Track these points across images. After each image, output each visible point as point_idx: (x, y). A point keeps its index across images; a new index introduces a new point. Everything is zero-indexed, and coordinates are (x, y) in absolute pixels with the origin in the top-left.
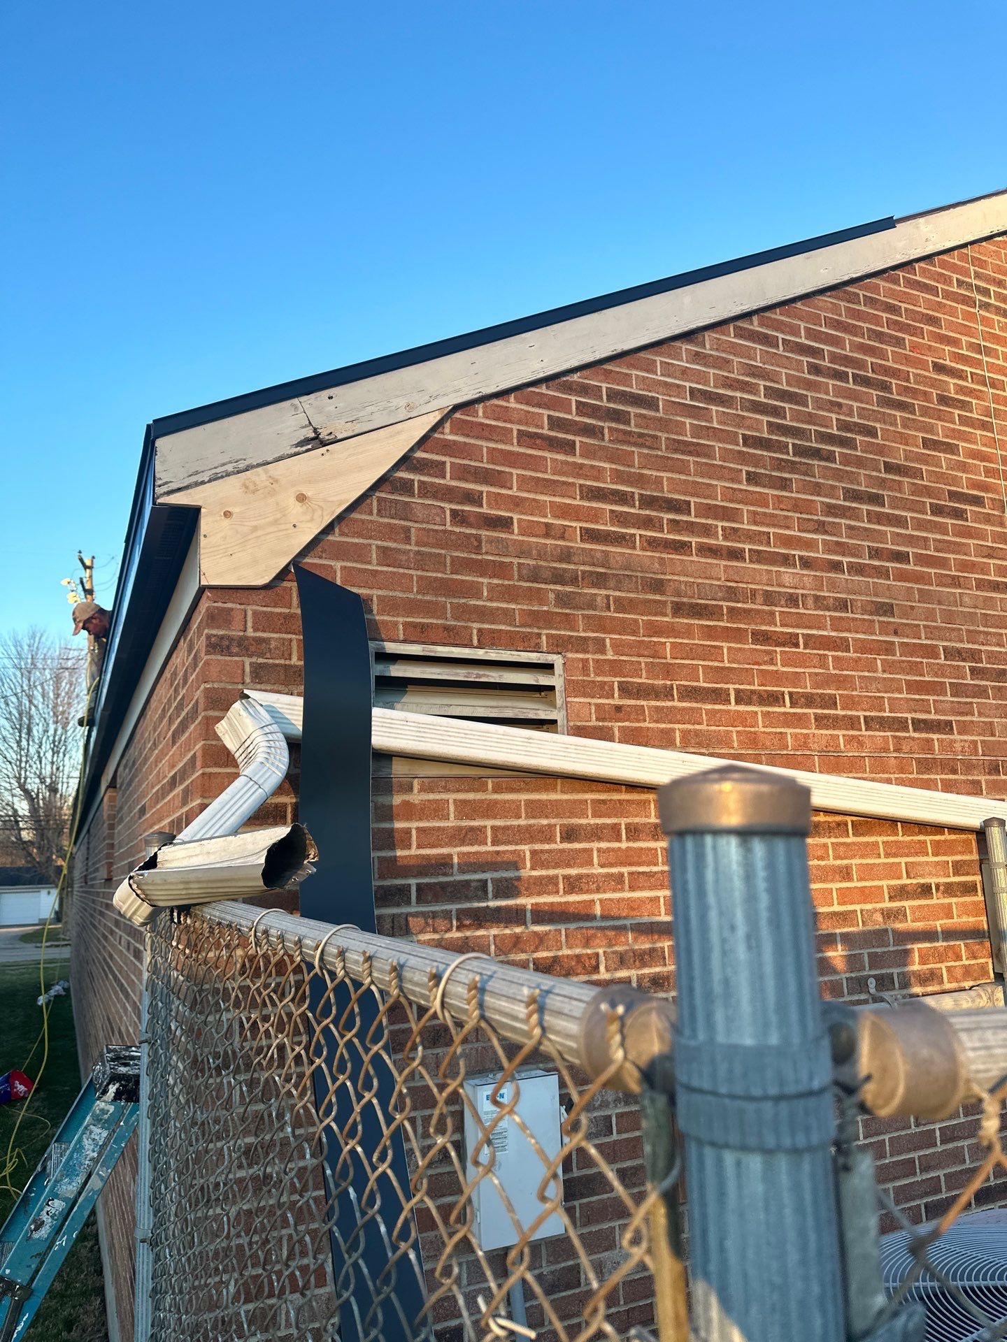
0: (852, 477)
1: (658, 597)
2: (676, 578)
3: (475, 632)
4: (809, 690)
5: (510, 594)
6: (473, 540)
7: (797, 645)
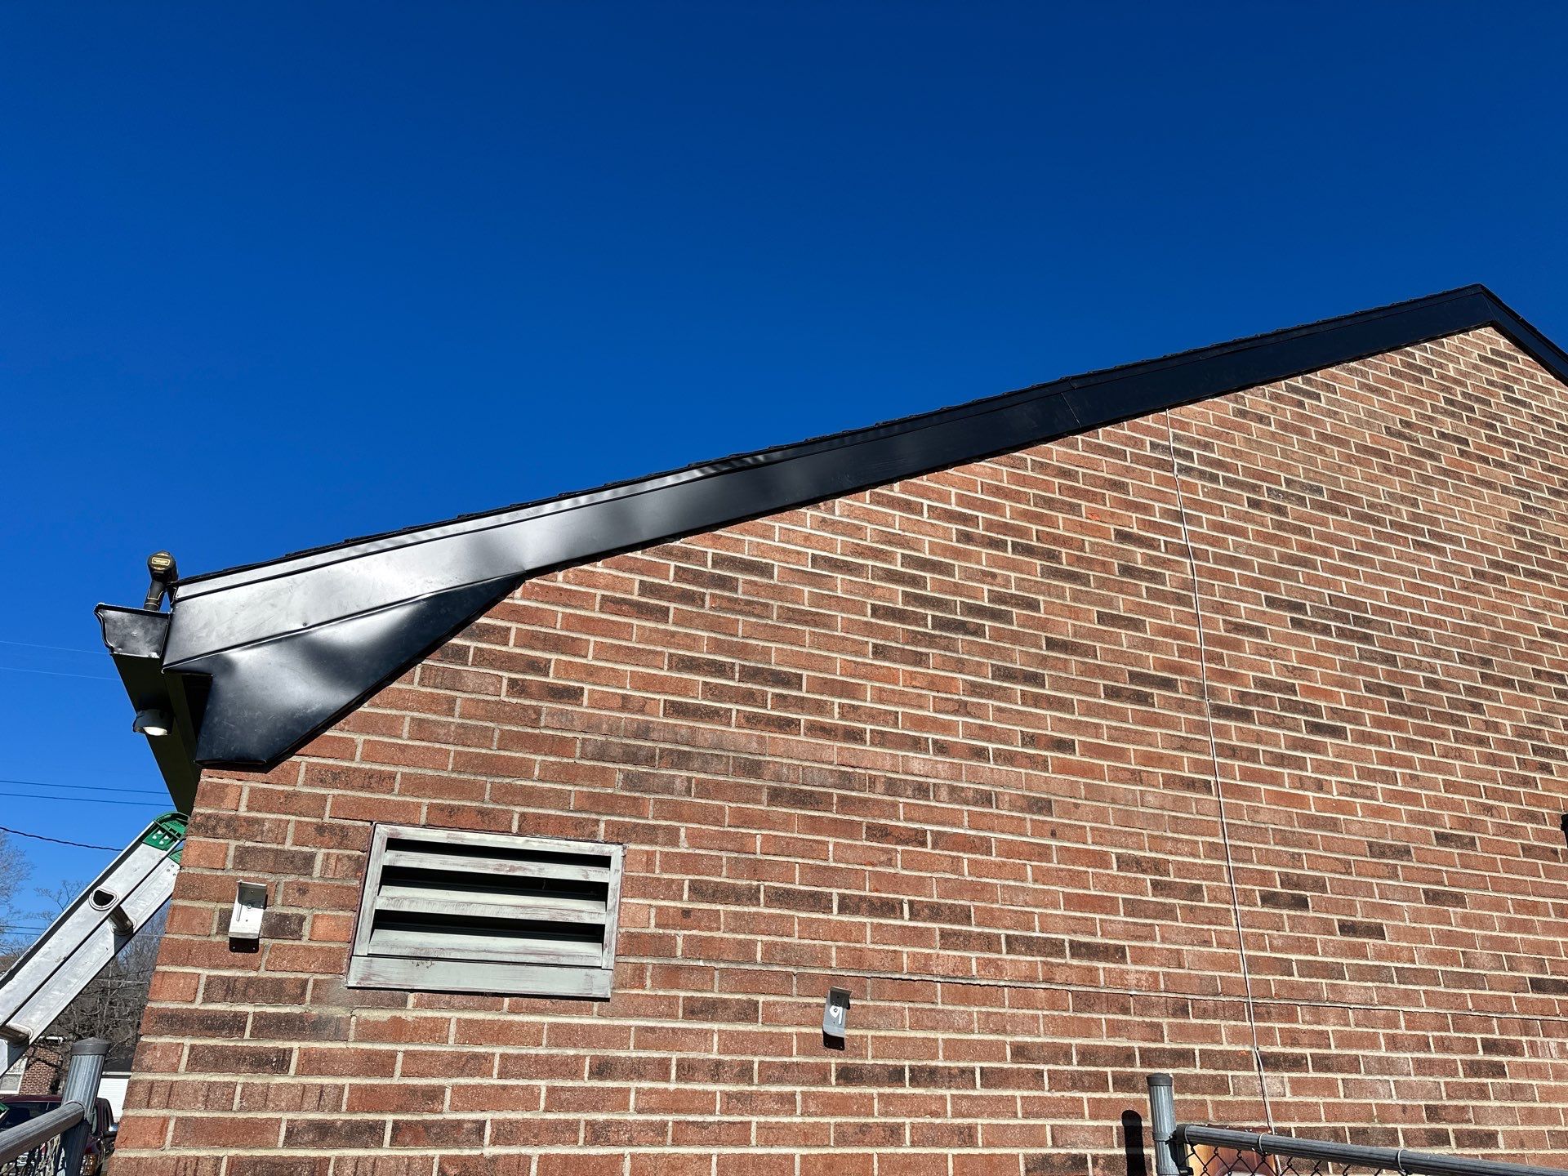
0: (1005, 654)
1: (752, 781)
2: (778, 759)
3: (516, 817)
4: (935, 899)
5: (569, 774)
6: (531, 712)
7: (923, 844)
